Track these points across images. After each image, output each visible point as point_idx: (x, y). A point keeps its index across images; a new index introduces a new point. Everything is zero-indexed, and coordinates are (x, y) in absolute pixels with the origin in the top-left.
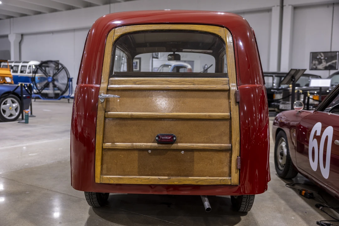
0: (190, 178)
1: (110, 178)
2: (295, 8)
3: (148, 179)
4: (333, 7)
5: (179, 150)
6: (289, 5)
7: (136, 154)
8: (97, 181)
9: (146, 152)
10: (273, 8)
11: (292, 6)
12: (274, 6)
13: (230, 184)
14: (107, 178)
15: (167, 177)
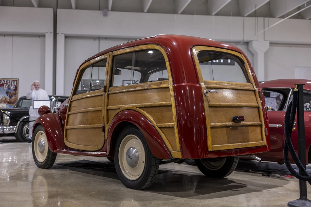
0: (250, 143)
1: (216, 147)
2: (66, 37)
3: (233, 145)
4: (99, 41)
5: (243, 126)
6: (62, 34)
7: (225, 130)
8: (210, 149)
9: (229, 129)
10: (47, 35)
11: (65, 34)
12: (48, 33)
13: (264, 145)
14: (215, 146)
15: (241, 144)
